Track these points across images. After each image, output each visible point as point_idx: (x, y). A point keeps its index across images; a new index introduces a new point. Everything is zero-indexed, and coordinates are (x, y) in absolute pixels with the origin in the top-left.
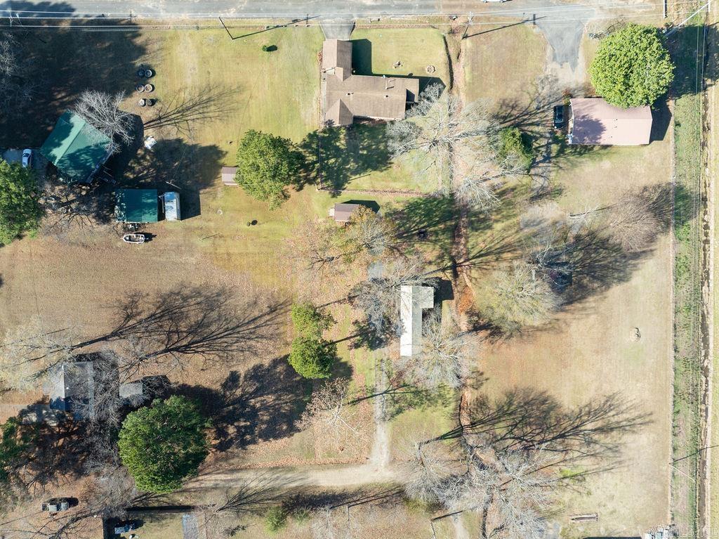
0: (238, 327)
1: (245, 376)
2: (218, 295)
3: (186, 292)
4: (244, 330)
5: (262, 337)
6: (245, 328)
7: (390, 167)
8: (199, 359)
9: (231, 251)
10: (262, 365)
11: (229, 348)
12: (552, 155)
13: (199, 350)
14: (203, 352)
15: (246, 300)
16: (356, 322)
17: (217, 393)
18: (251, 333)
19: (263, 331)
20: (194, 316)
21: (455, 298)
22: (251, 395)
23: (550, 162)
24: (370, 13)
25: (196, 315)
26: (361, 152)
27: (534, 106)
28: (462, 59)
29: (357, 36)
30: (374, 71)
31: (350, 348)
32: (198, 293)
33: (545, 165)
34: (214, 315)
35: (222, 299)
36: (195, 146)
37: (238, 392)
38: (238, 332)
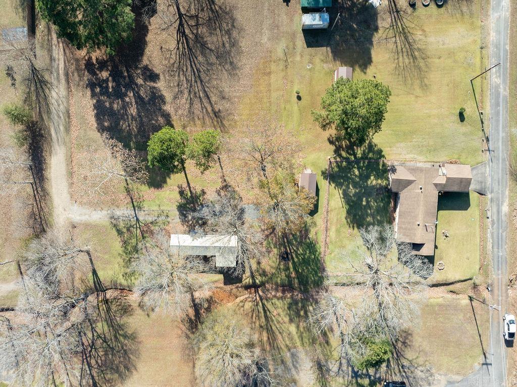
0: (201, 81)
1: (154, 88)
2: (231, 63)
3: (235, 33)
4: (198, 87)
5: (191, 104)
6: (200, 88)
7: (350, 227)
8: (173, 45)
9: (272, 76)
10: (165, 103)
11: (181, 73)
12: (359, 379)
13: (180, 45)
14: (178, 49)
15: (227, 90)
16: (204, 193)
17: (140, 61)
18: (195, 93)
19: (197, 105)
20: (212, 41)
21: (225, 287)
22: (137, 93)
23: (352, 377)
24: (495, 210)
25: (213, 43)
26: (364, 199)
27: (406, 363)
28: (450, 296)
29: (473, 197)
30: (441, 212)
31: (180, 187)
32: (233, 44)
33: (350, 372)
34: (213, 59)
35: (228, 66)
36: (371, 43)
37: (140, 81)
38: (196, 82)
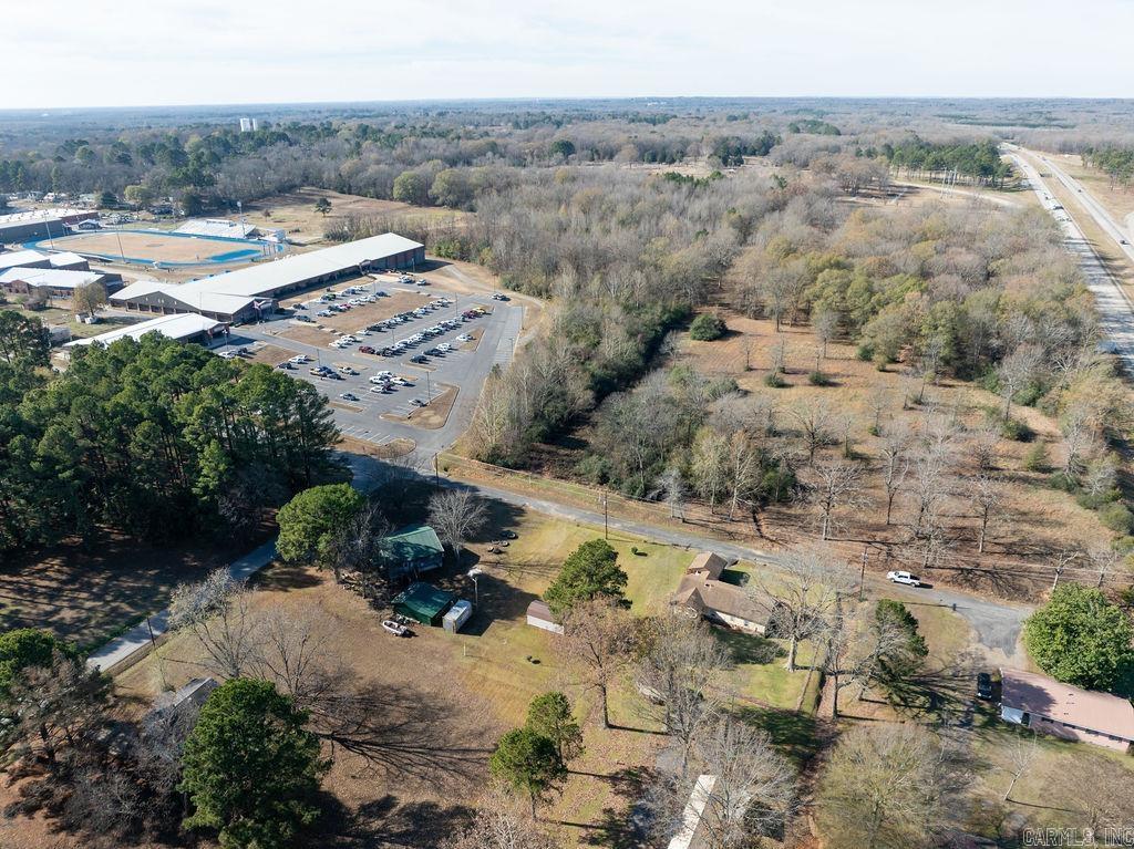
0: (440, 749)
1: (402, 810)
2: (442, 709)
3: (407, 692)
4: (444, 757)
5: (463, 773)
6: (448, 754)
8: (362, 762)
9: (490, 676)
10: (437, 806)
11: (409, 768)
12: (974, 724)
13: (369, 753)
14: (372, 758)
15: (472, 727)
16: (609, 811)
17: (349, 811)
18: (450, 763)
19: (465, 766)
20: (396, 716)
21: (786, 842)
22: (392, 835)
23: (970, 730)
24: (757, 559)
25: (398, 718)
31: (582, 840)
32: (419, 698)
33: (962, 730)
34: (420, 726)
35: (442, 715)
37: (377, 824)
38: (435, 756)
